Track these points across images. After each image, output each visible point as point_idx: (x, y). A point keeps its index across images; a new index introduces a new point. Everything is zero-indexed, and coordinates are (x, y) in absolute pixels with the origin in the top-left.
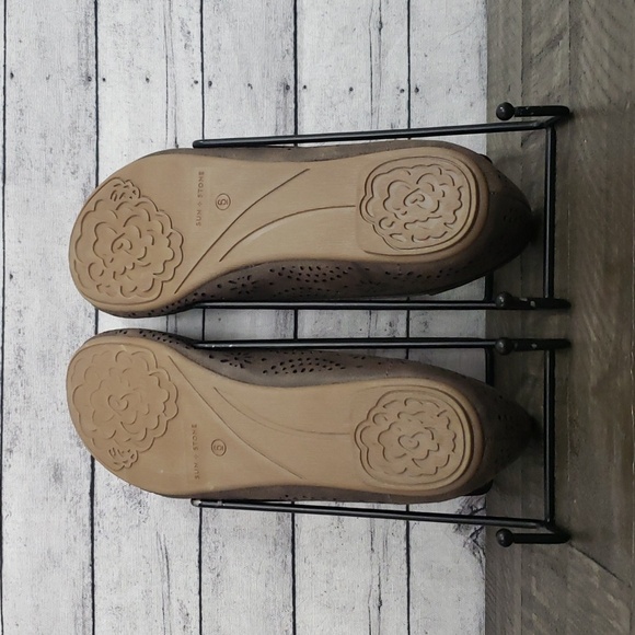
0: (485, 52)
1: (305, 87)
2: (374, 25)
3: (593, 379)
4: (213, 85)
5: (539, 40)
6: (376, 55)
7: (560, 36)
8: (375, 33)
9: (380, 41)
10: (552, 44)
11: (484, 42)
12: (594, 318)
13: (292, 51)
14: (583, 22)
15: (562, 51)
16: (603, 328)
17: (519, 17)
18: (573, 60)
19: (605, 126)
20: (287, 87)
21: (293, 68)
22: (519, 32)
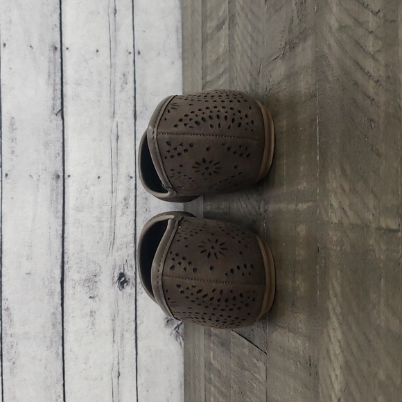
0: (180, 31)
1: (67, 49)
2: (111, 11)
4: (7, 46)
5: (212, 24)
6: (113, 29)
7: (223, 23)
8: (112, 16)
9: (115, 21)
10: (219, 27)
11: (180, 25)
13: (59, 25)
14: (237, 14)
15: (225, 32)
17: (200, 9)
18: (231, 37)
20: (56, 48)
21: (59, 36)
22: (200, 19)
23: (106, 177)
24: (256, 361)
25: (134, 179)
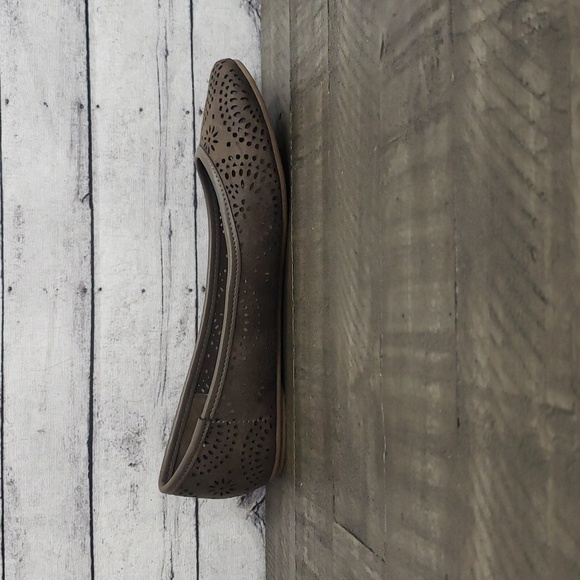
1: (98, 106)
2: (161, 52)
3: (351, 378)
4: (10, 103)
5: (304, 76)
6: (163, 79)
8: (162, 60)
9: (166, 66)
10: (314, 84)
12: (352, 325)
13: (85, 73)
14: (340, 68)
16: (359, 334)
19: (358, 163)
20: (81, 106)
21: (86, 89)
22: (287, 68)
23: (154, 290)
24: (368, 570)
25: (194, 292)
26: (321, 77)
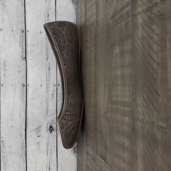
1: (28, 31)
2: (46, 15)
3: (102, 113)
4: (2, 30)
9: (48, 20)
12: (102, 97)
13: (24, 21)
16: (104, 100)
17: (84, 16)
19: (105, 50)
20: (23, 31)
21: (24, 26)
22: (84, 20)
24: (107, 169)
26: (94, 24)
